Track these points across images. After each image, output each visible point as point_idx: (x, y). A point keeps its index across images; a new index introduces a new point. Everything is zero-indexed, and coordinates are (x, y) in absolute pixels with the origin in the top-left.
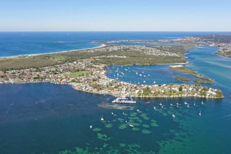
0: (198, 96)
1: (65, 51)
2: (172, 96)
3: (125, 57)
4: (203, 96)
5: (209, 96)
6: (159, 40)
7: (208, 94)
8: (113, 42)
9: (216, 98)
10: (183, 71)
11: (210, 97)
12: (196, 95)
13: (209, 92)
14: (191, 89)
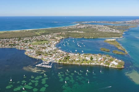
0: (103, 65)
1: (50, 28)
2: (83, 64)
3: (83, 32)
4: (107, 66)
5: (112, 65)
6: (117, 22)
7: (111, 64)
8: (86, 22)
9: (116, 67)
10: (112, 43)
11: (112, 67)
12: (102, 64)
13: (112, 62)
14: (100, 59)
